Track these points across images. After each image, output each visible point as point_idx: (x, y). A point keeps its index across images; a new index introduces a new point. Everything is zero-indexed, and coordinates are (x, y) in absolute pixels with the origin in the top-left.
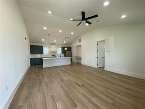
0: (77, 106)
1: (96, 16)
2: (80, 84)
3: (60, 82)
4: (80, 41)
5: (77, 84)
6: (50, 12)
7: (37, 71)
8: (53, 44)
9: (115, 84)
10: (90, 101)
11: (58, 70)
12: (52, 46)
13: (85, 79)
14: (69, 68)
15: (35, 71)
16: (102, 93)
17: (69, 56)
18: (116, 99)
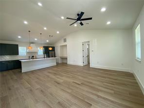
0: (91, 105)
1: (91, 19)
2: (80, 83)
3: (57, 85)
4: (65, 40)
5: (76, 83)
6: (40, 4)
7: (15, 77)
8: (32, 43)
9: (105, 78)
10: (99, 96)
11: (46, 73)
12: (31, 45)
13: (80, 78)
14: (56, 69)
15: (12, 79)
16: (101, 87)
17: (52, 57)
18: (115, 89)
